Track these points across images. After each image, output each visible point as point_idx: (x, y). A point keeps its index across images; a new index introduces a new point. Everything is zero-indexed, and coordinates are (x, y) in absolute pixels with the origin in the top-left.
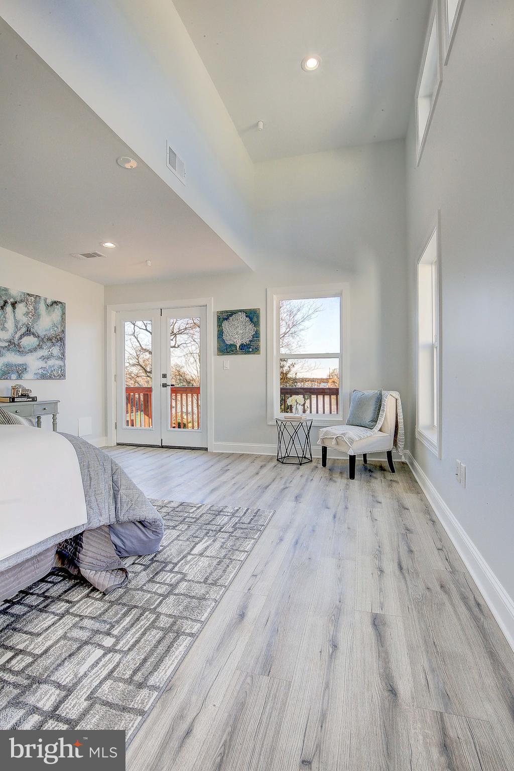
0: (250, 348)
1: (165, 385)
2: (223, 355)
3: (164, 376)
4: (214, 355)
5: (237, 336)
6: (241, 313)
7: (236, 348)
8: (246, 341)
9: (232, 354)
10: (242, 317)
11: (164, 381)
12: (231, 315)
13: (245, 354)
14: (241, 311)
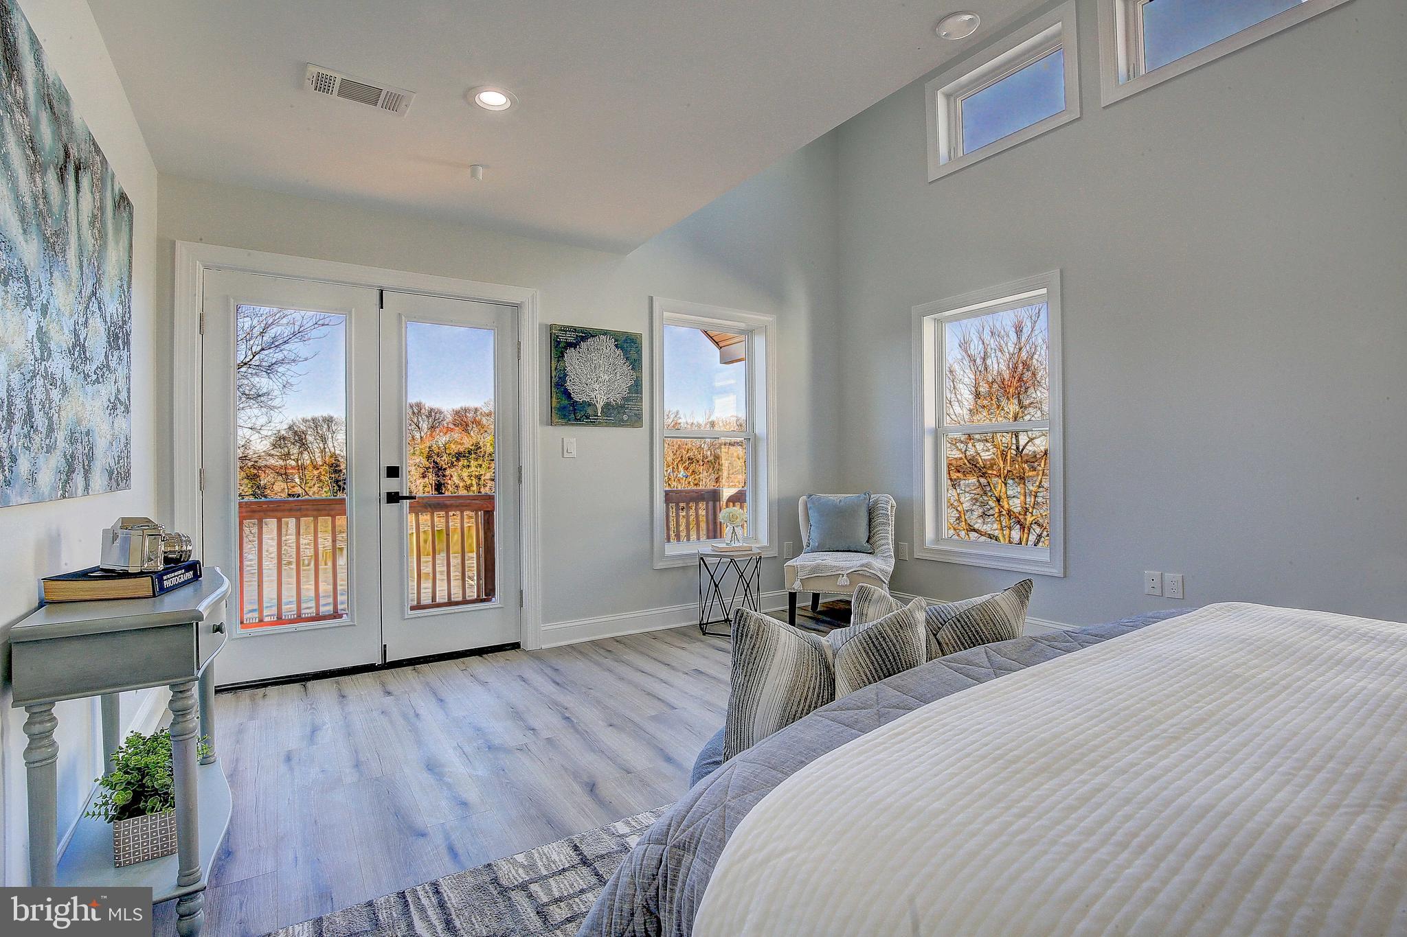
0: (625, 413)
1: (393, 498)
2: (566, 424)
3: (393, 472)
4: (541, 423)
5: (596, 386)
6: (604, 337)
7: (596, 412)
8: (616, 397)
9: (588, 424)
10: (608, 345)
11: (392, 485)
12: (584, 339)
13: (614, 425)
14: (605, 333)
